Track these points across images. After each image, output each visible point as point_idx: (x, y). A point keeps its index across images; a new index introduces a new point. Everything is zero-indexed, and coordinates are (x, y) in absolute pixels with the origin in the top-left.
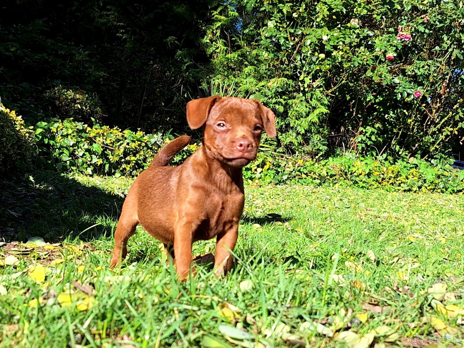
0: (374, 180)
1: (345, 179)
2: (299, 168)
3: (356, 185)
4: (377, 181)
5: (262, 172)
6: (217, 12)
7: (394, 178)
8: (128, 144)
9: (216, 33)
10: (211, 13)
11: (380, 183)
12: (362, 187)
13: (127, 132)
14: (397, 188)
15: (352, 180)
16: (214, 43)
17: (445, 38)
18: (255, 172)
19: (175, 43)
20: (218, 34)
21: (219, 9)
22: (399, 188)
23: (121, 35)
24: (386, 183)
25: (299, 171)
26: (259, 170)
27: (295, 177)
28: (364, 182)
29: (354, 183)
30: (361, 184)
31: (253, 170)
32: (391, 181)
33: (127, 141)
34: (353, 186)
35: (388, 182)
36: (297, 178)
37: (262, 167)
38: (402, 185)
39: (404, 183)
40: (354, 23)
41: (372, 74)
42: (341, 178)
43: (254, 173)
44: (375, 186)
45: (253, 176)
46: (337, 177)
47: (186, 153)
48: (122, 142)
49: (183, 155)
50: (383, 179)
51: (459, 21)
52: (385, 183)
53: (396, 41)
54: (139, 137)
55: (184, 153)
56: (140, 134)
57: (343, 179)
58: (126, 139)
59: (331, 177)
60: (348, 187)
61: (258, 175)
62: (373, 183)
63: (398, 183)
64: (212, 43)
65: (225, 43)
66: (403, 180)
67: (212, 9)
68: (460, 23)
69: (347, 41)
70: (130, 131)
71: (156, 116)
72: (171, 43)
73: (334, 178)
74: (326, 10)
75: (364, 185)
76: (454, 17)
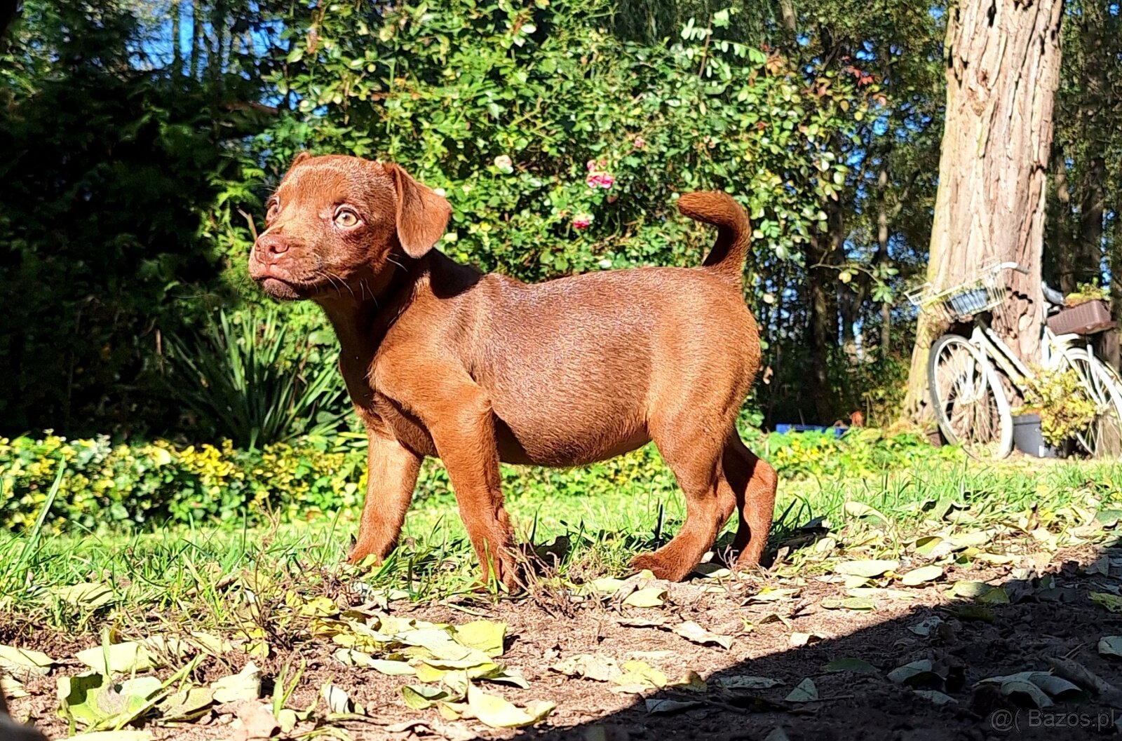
0: (598, 476)
1: (539, 482)
2: (439, 473)
3: (564, 491)
4: (606, 477)
5: (357, 490)
6: (218, 174)
7: (640, 465)
8: (23, 468)
9: (222, 216)
10: (203, 177)
11: (612, 481)
12: (577, 494)
13: (21, 443)
14: (647, 486)
15: (554, 483)
16: (221, 237)
17: (687, 176)
18: (342, 493)
19: (132, 246)
20: (227, 218)
21: (221, 167)
22: (653, 485)
23: (6, 243)
24: (625, 479)
25: (440, 479)
26: (351, 487)
27: (432, 492)
28: (579, 483)
29: (558, 488)
30: (573, 488)
31: (336, 489)
32: (634, 475)
33: (20, 462)
34: (558, 494)
35: (628, 476)
36: (437, 494)
37: (357, 481)
38: (658, 478)
39: (660, 473)
40: (503, 163)
41: (552, 258)
42: (531, 481)
43: (339, 497)
44: (603, 488)
45: (338, 502)
46: (521, 481)
47: (171, 471)
48: (7, 465)
49: (165, 477)
50: (617, 472)
51: (706, 141)
52: (621, 479)
53: (590, 191)
54: (51, 449)
55: (166, 472)
56: (53, 443)
57: (535, 482)
58: (17, 456)
59: (510, 482)
60: (548, 498)
61: (348, 499)
62: (598, 482)
63: (647, 475)
64: (216, 238)
65: (245, 235)
66: (658, 469)
67: (205, 167)
68: (707, 145)
69: (494, 202)
70: (27, 440)
71: (107, 405)
72: (124, 248)
73: (516, 483)
74: (438, 145)
75: (580, 488)
76: (695, 134)
